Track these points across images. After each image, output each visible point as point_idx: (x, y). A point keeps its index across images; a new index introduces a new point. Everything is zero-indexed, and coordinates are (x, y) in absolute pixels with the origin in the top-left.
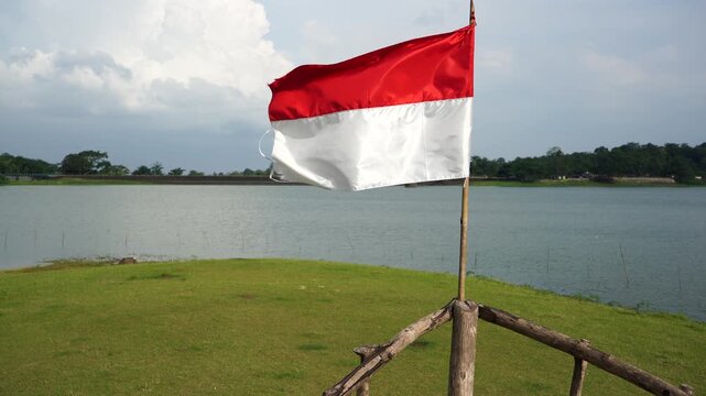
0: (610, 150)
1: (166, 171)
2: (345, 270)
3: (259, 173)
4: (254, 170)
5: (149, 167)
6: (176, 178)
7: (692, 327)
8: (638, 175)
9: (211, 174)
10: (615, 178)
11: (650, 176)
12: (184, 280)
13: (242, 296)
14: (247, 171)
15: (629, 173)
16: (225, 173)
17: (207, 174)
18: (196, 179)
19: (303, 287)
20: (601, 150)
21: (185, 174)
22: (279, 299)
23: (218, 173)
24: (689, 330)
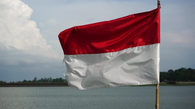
0: (174, 71)
3: (30, 81)
8: (186, 81)
10: (177, 82)
11: (191, 81)
14: (25, 81)
15: (182, 80)
20: (171, 71)
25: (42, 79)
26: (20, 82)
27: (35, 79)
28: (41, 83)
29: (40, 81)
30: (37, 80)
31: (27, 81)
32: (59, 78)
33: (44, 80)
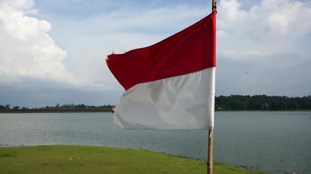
1: (11, 107)
2: (89, 149)
3: (52, 108)
4: (50, 106)
5: (4, 106)
6: (16, 110)
7: (231, 169)
9: (32, 108)
12: (16, 157)
13: (43, 164)
14: (47, 107)
16: (38, 108)
17: (30, 108)
18: (25, 110)
19: (71, 159)
21: (20, 108)
22: (60, 165)
23: (34, 108)
24: (229, 170)
25: (64, 105)
26: (42, 108)
27: (58, 105)
28: (64, 109)
29: (62, 107)
30: (59, 106)
31: (49, 107)
32: (81, 104)
33: (66, 106)
